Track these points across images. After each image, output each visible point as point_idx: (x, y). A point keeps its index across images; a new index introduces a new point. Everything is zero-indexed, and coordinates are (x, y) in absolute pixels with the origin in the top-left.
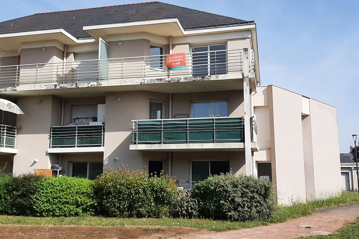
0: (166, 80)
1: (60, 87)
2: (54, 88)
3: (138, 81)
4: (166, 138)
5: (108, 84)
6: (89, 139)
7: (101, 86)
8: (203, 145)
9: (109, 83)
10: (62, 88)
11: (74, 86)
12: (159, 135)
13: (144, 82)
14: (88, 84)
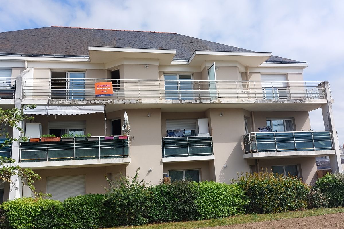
0: (274, 100)
1: (185, 102)
2: (179, 103)
3: (252, 100)
4: (279, 147)
5: (227, 101)
6: (199, 149)
7: (222, 103)
8: (308, 152)
9: (229, 101)
10: (187, 103)
11: (198, 102)
12: (274, 145)
13: (257, 102)
14: (210, 101)
